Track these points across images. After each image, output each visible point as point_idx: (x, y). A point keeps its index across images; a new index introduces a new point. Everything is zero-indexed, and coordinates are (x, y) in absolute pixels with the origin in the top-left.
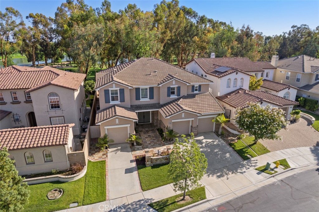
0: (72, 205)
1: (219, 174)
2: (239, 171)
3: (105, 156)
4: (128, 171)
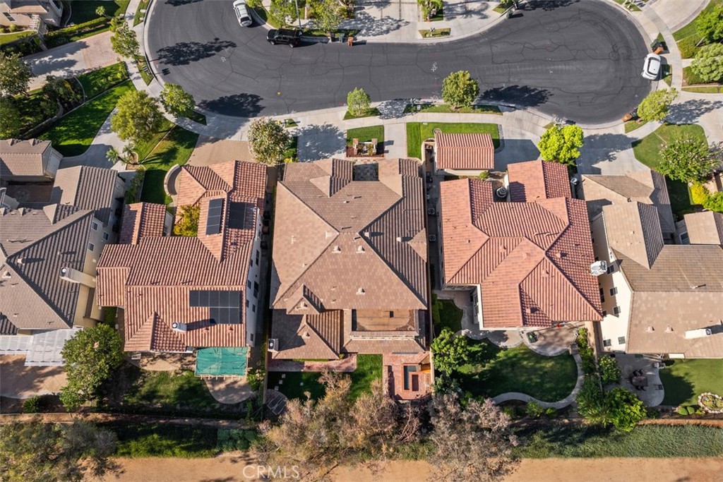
0: (426, 124)
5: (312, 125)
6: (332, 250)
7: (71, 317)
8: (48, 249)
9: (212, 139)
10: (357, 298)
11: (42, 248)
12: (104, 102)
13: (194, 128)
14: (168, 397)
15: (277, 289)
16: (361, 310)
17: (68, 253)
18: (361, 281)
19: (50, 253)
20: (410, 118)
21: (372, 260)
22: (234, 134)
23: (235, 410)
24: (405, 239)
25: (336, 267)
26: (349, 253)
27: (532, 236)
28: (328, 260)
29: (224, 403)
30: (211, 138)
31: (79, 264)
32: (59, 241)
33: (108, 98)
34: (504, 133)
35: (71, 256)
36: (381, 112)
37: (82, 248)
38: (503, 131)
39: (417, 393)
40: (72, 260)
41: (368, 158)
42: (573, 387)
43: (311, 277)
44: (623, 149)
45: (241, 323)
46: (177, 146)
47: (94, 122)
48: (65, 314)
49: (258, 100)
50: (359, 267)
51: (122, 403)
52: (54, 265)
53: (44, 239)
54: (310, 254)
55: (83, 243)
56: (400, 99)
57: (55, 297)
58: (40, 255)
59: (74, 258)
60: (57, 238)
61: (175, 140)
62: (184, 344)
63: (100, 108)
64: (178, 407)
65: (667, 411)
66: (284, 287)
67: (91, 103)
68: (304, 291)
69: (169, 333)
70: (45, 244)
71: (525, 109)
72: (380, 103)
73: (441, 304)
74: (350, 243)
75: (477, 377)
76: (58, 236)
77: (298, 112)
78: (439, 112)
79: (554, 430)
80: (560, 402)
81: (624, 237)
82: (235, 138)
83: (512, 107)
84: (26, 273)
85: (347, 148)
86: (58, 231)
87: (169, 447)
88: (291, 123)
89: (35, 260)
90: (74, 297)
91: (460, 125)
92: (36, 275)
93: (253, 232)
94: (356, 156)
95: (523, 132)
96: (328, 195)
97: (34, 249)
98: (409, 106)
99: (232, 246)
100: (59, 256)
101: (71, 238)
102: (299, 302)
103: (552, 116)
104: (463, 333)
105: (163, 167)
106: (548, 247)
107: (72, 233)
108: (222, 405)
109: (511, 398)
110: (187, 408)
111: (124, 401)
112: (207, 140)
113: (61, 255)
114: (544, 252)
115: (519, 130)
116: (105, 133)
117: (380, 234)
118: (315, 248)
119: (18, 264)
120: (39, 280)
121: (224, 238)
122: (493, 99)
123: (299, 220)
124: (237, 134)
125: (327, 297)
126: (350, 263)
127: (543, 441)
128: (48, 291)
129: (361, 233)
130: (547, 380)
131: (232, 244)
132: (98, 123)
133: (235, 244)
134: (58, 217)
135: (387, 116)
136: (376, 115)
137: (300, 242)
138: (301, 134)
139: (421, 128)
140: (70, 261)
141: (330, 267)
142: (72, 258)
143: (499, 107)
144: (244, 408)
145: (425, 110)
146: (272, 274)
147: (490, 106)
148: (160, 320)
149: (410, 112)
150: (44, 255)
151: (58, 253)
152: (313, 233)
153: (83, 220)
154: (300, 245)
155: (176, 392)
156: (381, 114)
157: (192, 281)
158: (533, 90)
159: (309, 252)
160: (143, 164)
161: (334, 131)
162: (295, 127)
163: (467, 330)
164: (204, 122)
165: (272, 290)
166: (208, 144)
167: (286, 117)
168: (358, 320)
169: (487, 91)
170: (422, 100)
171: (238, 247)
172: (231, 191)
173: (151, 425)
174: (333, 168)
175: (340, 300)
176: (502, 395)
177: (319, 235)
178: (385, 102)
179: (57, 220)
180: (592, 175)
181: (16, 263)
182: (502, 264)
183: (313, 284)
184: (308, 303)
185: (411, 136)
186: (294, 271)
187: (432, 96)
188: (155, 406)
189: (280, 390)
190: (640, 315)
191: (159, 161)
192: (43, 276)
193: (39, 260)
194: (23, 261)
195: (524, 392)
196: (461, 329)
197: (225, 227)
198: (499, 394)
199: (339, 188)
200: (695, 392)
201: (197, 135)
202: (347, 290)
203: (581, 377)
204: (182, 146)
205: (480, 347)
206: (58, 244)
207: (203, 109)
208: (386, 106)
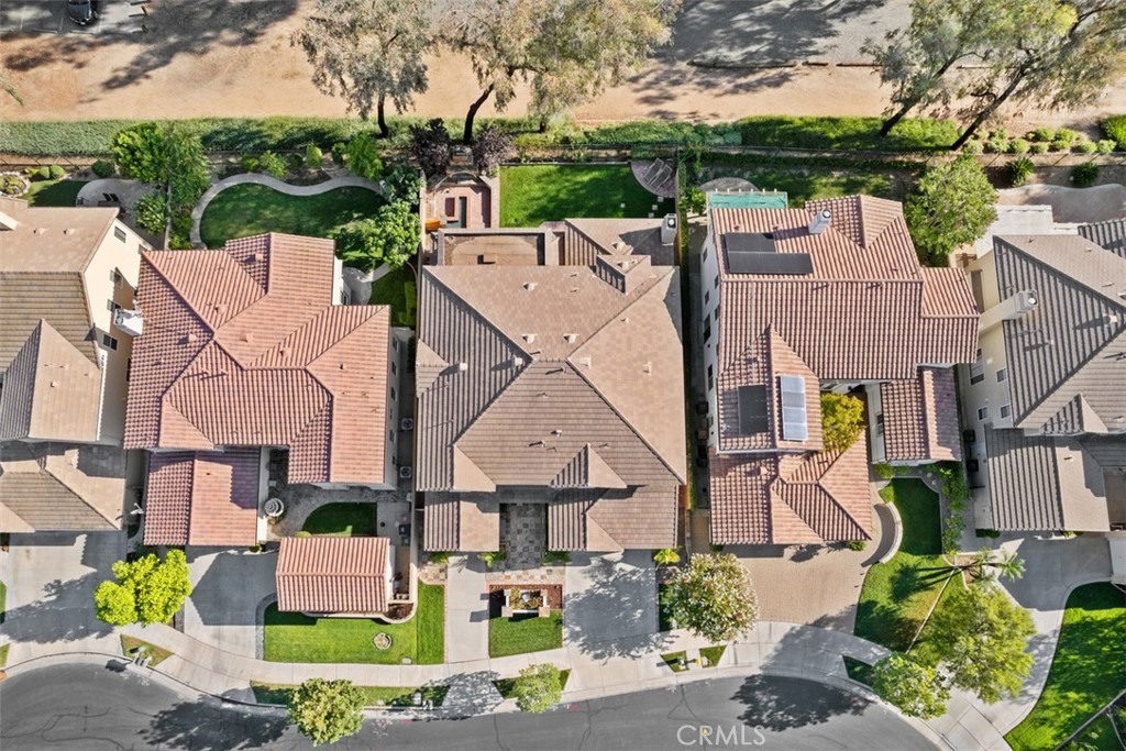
0: (405, 660)
1: (599, 652)
2: (633, 653)
3: (442, 576)
4: (476, 617)
5: (633, 657)
6: (578, 338)
7: (1000, 251)
8: (1073, 347)
9: (827, 624)
10: (536, 278)
11: (1084, 347)
12: (1069, 710)
13: (867, 650)
14: (825, 186)
15: (670, 293)
16: (531, 265)
17: (1037, 346)
18: (529, 299)
19: (1066, 341)
20: (435, 674)
21: (511, 325)
22: (786, 636)
23: (720, 170)
24: (454, 369)
25: (571, 316)
26: (550, 334)
27: (231, 370)
28: (586, 325)
29: (738, 179)
30: (829, 628)
31: (1013, 333)
32: (1059, 363)
33: (1062, 718)
34: (254, 640)
35: (1030, 342)
36: (494, 689)
37: (1016, 359)
38: (254, 645)
39: (448, 196)
40: (1026, 337)
41: (520, 583)
42: (212, 202)
43: (614, 304)
44: (27, 609)
45: (722, 236)
46: (893, 606)
47: (1075, 661)
48: (1010, 254)
49: (748, 715)
50: (532, 316)
51: (891, 177)
52: (1054, 322)
53: (1085, 362)
54: (618, 337)
55: (1017, 368)
56: (455, 719)
57: (1035, 275)
58: (1082, 334)
59: (1023, 341)
60: (1063, 367)
61: (900, 620)
62: (810, 212)
63: (1072, 695)
64: (806, 173)
65: (80, 175)
66: (659, 294)
67: (1096, 706)
68: (623, 284)
69: (836, 223)
70: (1081, 354)
71: (204, 697)
72: (498, 710)
73: (401, 321)
74: (548, 347)
75: (355, 216)
76: (1063, 372)
77: (664, 689)
78: (378, 688)
79: (251, 145)
80: (235, 183)
81: (72, 381)
82: (784, 628)
83: (229, 701)
84: (1095, 302)
85: (561, 606)
86: (1066, 379)
87: (809, 124)
88: (676, 661)
89: (1088, 325)
90: (1004, 280)
91: (339, 657)
92: (1078, 302)
93: (720, 387)
94: (544, 587)
95: (215, 643)
96: (590, 451)
97: (1097, 341)
98: (438, 703)
99: (754, 356)
100: (1049, 338)
101: (1040, 371)
102: (631, 269)
103: (151, 682)
104: (370, 277)
105: (912, 560)
106: (207, 348)
107: (1041, 381)
108: (740, 176)
109: (308, 188)
110: (793, 172)
111: (889, 179)
112: (837, 621)
113: (1046, 341)
114: (215, 338)
115: (225, 646)
116: (1046, 637)
117: (496, 368)
118: (608, 345)
119: (1115, 314)
120: (1071, 295)
121: (769, 368)
122: (266, 719)
123: (641, 401)
124: (780, 637)
125: (586, 279)
126: (548, 320)
127: (269, 132)
128: (1049, 282)
129: (528, 360)
130: (248, 212)
131: (755, 360)
132: (1065, 657)
133: (749, 361)
134: (1075, 409)
135: (482, 677)
136: (504, 681)
137: (635, 360)
138: (654, 637)
139: (414, 651)
140: (1029, 333)
141: (582, 316)
142: (1026, 340)
143: (254, 702)
144: (707, 172)
145: (407, 693)
146: (680, 320)
147: (274, 701)
148: (853, 238)
149: (437, 689)
150: (1076, 336)
151: (1053, 342)
152: (614, 371)
153: (1028, 406)
154: (635, 356)
155: (815, 192)
156: (495, 683)
157: (812, 289)
158: (179, 742)
159: (619, 341)
160: (951, 569)
161: (588, 645)
162: (666, 652)
163: (364, 281)
164: (850, 663)
165: (678, 294)
166: (833, 613)
167: (684, 678)
168: (535, 251)
169: (275, 739)
170: (411, 717)
171: (743, 357)
172: (772, 480)
173: (841, 148)
174: (585, 531)
175: (564, 275)
176: (320, 192)
177: (603, 365)
178: (487, 712)
179: (1074, 404)
180: (101, 528)
181: (1119, 315)
182: (289, 330)
183: (609, 295)
184: (618, 269)
185: (435, 631)
186: (644, 316)
187: (388, 726)
188: (842, 173)
189: (656, 197)
190: (79, 246)
191: (921, 574)
192: (1065, 303)
193: (1081, 327)
194: (1108, 319)
195: (288, 196)
196: (372, 283)
197: (771, 386)
198: (325, 193)
199: (572, 466)
200: (31, 198)
201: (858, 633)
202: (552, 287)
203: (197, 214)
204: (883, 607)
205: (347, 257)
206: (1058, 358)
207: (857, 695)
208: (483, 705)
